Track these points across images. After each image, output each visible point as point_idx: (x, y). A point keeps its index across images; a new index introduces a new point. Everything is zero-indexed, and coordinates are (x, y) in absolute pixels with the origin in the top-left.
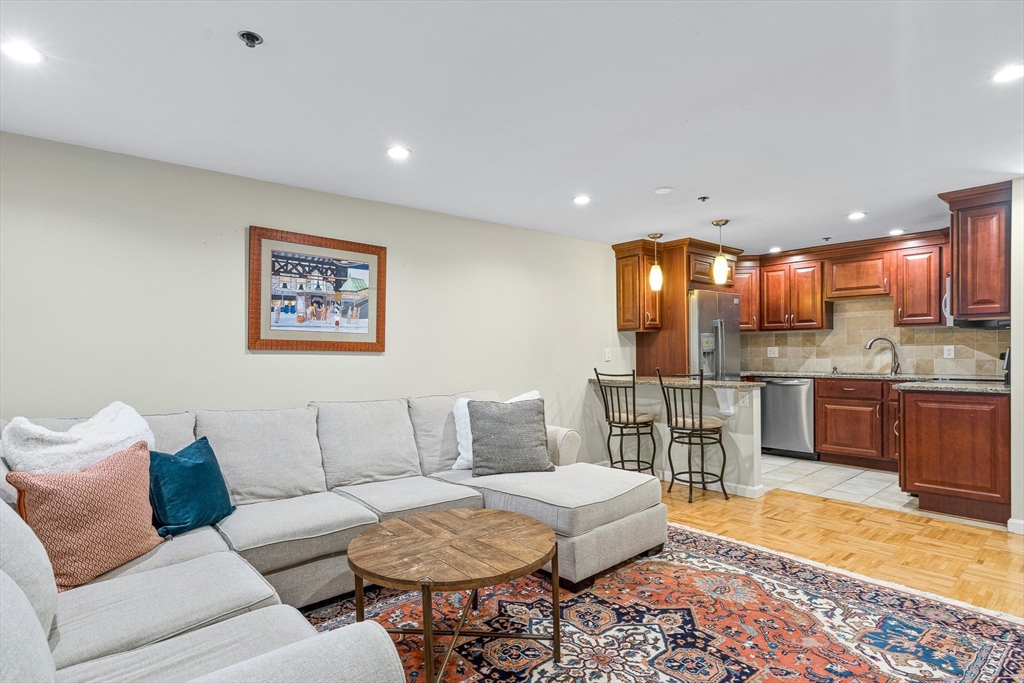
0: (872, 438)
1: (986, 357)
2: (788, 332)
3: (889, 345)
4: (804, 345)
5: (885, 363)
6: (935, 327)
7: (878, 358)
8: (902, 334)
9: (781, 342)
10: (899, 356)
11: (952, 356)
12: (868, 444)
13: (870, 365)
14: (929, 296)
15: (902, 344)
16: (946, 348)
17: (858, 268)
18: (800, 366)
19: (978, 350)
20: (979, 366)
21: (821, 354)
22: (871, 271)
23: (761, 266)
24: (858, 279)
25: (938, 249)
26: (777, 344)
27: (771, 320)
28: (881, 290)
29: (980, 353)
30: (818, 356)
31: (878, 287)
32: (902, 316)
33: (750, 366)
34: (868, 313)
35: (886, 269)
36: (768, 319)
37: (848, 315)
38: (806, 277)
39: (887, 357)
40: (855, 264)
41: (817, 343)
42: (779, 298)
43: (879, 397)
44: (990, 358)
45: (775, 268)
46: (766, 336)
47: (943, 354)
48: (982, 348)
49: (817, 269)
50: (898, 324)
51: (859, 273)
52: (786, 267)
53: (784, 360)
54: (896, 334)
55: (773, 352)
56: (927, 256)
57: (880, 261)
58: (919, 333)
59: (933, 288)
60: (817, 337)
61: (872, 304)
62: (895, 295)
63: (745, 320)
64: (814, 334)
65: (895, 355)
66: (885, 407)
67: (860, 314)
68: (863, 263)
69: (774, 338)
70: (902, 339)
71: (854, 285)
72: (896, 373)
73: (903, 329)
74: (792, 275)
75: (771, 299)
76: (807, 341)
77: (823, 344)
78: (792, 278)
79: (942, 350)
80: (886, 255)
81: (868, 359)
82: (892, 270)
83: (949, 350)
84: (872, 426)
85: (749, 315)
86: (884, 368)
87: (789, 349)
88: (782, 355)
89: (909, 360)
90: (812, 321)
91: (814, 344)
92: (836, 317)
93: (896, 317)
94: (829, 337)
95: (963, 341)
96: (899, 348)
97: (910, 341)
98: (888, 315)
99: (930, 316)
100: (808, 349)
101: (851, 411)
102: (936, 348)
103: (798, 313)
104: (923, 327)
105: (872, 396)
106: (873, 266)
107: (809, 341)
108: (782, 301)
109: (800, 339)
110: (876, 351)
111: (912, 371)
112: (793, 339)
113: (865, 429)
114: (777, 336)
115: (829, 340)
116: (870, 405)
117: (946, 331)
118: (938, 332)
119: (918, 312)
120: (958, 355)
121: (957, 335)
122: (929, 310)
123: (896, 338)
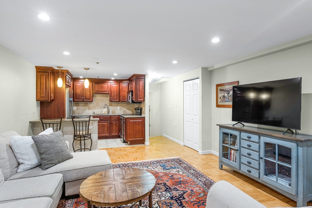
1: (125, 109)
2: (79, 102)
4: (84, 106)
5: (105, 111)
7: (104, 110)
12: (107, 133)
13: (102, 112)
14: (117, 95)
18: (83, 112)
20: (124, 111)
21: (89, 109)
23: (74, 81)
24: (102, 89)
25: (118, 84)
26: (76, 106)
27: (77, 98)
28: (107, 92)
30: (88, 109)
31: (106, 91)
34: (101, 98)
35: (108, 87)
37: (97, 98)
39: (106, 110)
40: (101, 85)
42: (80, 92)
44: (126, 109)
45: (78, 82)
48: (124, 107)
49: (91, 84)
50: (110, 101)
51: (102, 87)
52: (82, 82)
53: (78, 111)
55: (75, 108)
56: (116, 85)
58: (113, 104)
59: (118, 93)
61: (102, 95)
62: (110, 94)
64: (87, 103)
67: (100, 98)
68: (103, 85)
71: (101, 90)
72: (109, 114)
73: (110, 103)
75: (77, 92)
79: (117, 108)
80: (108, 84)
81: (101, 110)
83: (119, 108)
84: (108, 128)
87: (80, 107)
88: (77, 109)
89: (111, 110)
90: (89, 99)
91: (87, 106)
92: (94, 98)
93: (110, 99)
94: (92, 104)
95: (121, 106)
96: (109, 107)
97: (111, 105)
98: (107, 99)
99: (117, 100)
100: (86, 107)
101: (103, 124)
102: (116, 107)
103: (85, 97)
105: (108, 120)
106: (105, 86)
107: (86, 105)
109: (83, 104)
111: (111, 113)
112: (81, 104)
113: (106, 128)
114: (76, 103)
115: (91, 105)
116: (107, 122)
117: (118, 103)
118: (116, 103)
119: (115, 99)
120: (120, 109)
121: (120, 104)
122: (117, 98)
123: (108, 105)
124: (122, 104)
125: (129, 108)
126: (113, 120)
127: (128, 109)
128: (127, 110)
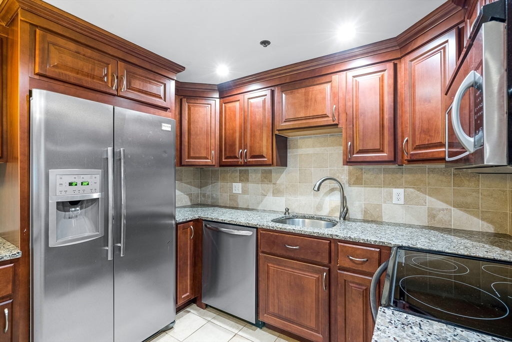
0: (317, 316)
1: (438, 204)
2: (249, 168)
3: (337, 185)
4: (262, 182)
6: (383, 166)
7: (327, 200)
8: (350, 173)
9: (244, 178)
10: (347, 197)
11: (402, 201)
12: (313, 325)
13: (319, 207)
14: (382, 126)
15: (350, 185)
16: (395, 191)
17: (306, 94)
18: (259, 204)
19: (430, 195)
20: (432, 215)
21: (277, 192)
22: (319, 97)
23: (221, 97)
24: (307, 107)
25: (390, 66)
26: (241, 181)
27: (228, 155)
28: (329, 121)
29: (433, 199)
30: (274, 194)
31: (326, 116)
32: (352, 152)
33: (220, 201)
34: (318, 150)
35: (335, 95)
36: (225, 154)
37: (300, 151)
38: (258, 107)
39: (336, 200)
40: (303, 90)
41: (273, 181)
42: (234, 132)
43: (326, 262)
44: (445, 206)
45: (231, 98)
46: (233, 172)
47: (391, 198)
48: (434, 193)
49: (268, 98)
50: (348, 162)
51: (307, 101)
52: (240, 97)
53: (246, 196)
54: (344, 173)
55: (237, 187)
57: (328, 86)
58: (368, 173)
59: (386, 117)
60: (273, 174)
62: (344, 127)
63: (204, 155)
64: (270, 172)
65: (344, 198)
66: (333, 276)
67: (310, 151)
69: (238, 174)
70: (350, 180)
71: (302, 115)
72: (344, 219)
73: (351, 168)
74: (246, 105)
75: (228, 132)
76: (265, 178)
77: (278, 182)
78: (246, 110)
79: (391, 194)
80: (335, 77)
81: (318, 200)
82: (341, 95)
83: (398, 193)
84: (317, 300)
85: (208, 149)
86: (332, 211)
87: (250, 186)
88: (245, 192)
89: (357, 203)
90: (262, 157)
91: (271, 181)
92: (290, 154)
93: (345, 154)
94: (283, 175)
95: (413, 184)
96: (347, 189)
97: (357, 181)
98: (336, 153)
99: (382, 151)
100: (266, 186)
101: (296, 276)
102: (384, 190)
103: (251, 147)
104: (371, 167)
105: (318, 259)
106: (322, 92)
107: (267, 178)
108: (237, 135)
109: (259, 175)
110: (325, 191)
112: (254, 176)
113: (310, 300)
114: (241, 171)
115: (284, 177)
116: (316, 271)
117: (394, 172)
118: (386, 171)
119: (370, 147)
120: (408, 200)
121: (408, 177)
122: (382, 144)
123: (344, 178)
124: (418, 176)
125: (469, 200)
126: (347, 264)
127: (458, 206)
128: (456, 213)
